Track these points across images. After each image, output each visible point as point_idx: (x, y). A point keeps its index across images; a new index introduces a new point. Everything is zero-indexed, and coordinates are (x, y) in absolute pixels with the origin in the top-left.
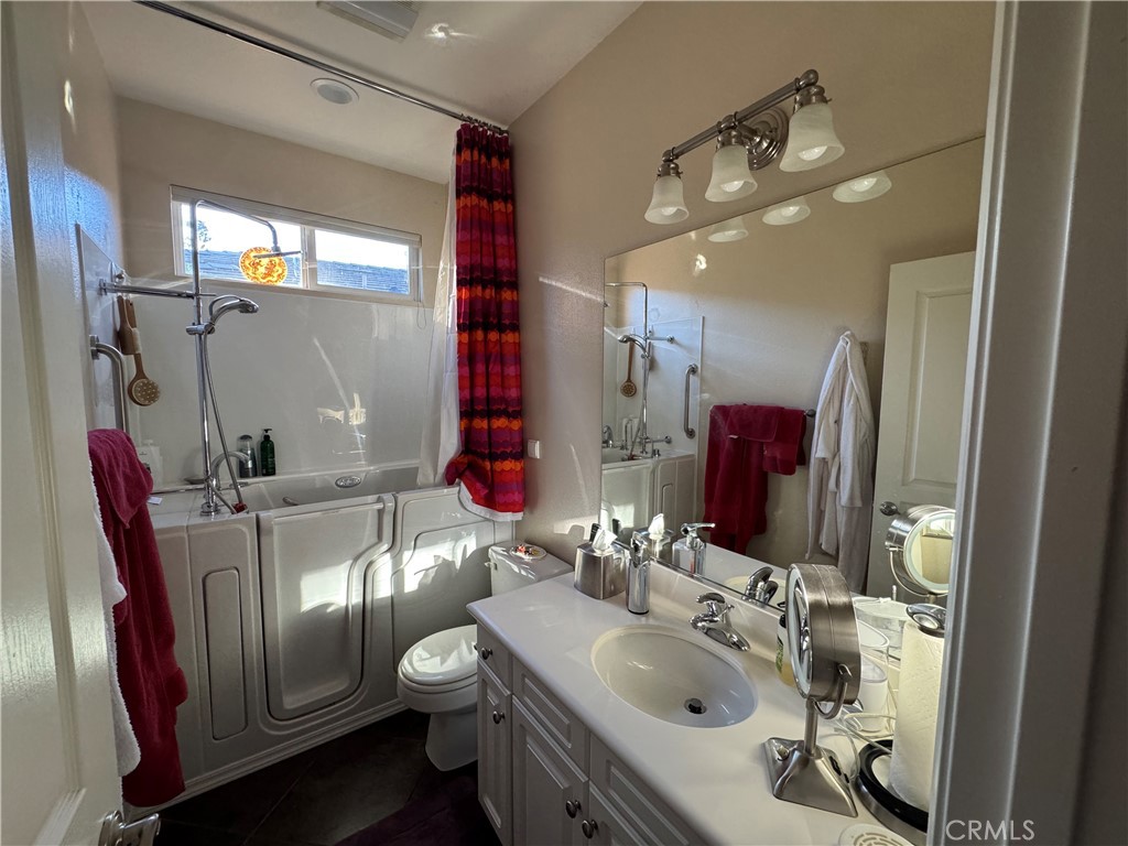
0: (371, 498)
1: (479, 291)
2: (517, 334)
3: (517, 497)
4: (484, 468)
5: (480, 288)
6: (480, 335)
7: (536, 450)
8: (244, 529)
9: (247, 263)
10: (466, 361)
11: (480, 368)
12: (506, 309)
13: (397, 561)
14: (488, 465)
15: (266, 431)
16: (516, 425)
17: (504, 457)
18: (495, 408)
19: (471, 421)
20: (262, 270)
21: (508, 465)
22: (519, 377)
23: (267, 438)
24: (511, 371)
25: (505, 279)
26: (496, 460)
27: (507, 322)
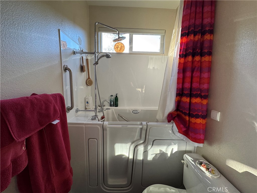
0: (139, 123)
1: (192, 37)
2: (211, 57)
3: (202, 137)
4: (185, 119)
5: (192, 36)
6: (190, 58)
7: (218, 116)
8: (99, 128)
9: (115, 47)
10: (182, 71)
11: (188, 74)
12: (206, 45)
13: (146, 148)
14: (187, 118)
15: (117, 94)
16: (205, 102)
17: (197, 117)
18: (194, 93)
19: (181, 98)
20: (119, 49)
21: (199, 121)
22: (209, 78)
23: (117, 96)
24: (205, 75)
25: (207, 29)
26: (192, 117)
27: (206, 51)
